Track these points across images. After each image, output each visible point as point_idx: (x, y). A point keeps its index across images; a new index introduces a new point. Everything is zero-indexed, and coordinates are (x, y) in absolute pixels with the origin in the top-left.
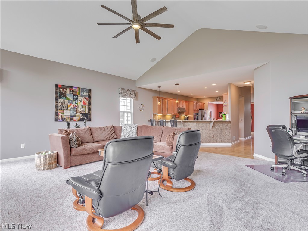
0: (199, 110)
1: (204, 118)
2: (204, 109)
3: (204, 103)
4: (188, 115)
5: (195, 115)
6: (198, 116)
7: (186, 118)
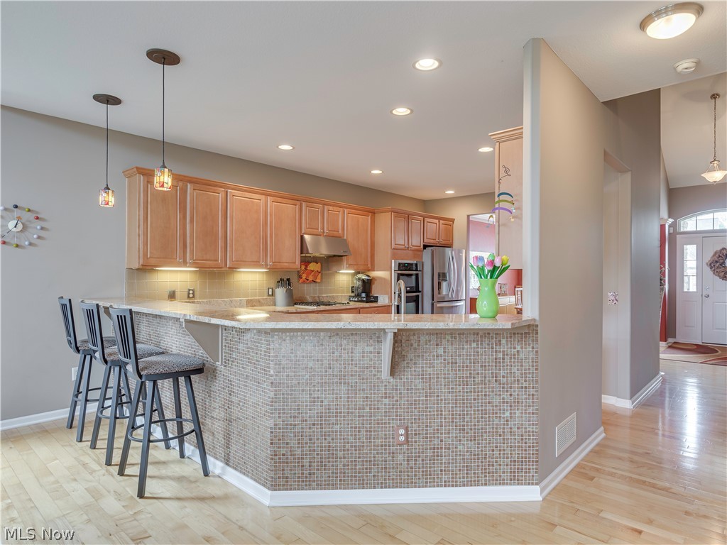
0: (425, 247)
1: (444, 284)
2: (450, 246)
3: (453, 220)
4: (369, 270)
5: (400, 272)
6: (417, 275)
7: (359, 284)
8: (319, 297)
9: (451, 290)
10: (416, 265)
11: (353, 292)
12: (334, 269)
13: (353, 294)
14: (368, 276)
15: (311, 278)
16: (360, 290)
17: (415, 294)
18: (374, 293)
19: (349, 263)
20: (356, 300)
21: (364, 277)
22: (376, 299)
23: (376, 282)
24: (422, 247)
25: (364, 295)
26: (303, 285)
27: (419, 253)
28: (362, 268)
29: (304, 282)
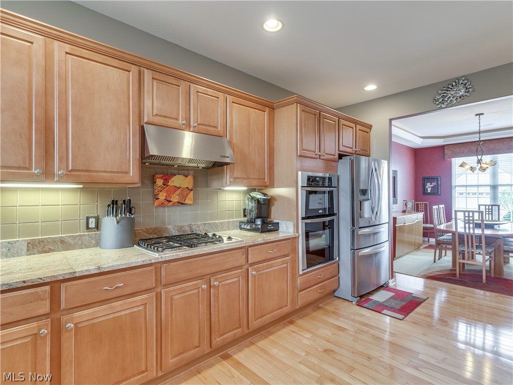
0: (341, 157)
1: (367, 205)
3: (370, 127)
4: (266, 187)
5: (309, 189)
6: (331, 193)
7: (251, 205)
8: (190, 226)
9: (375, 213)
10: (330, 179)
11: (245, 216)
12: (215, 185)
13: (245, 219)
14: (265, 195)
15: (175, 198)
16: (254, 214)
17: (329, 219)
18: (275, 217)
19: (235, 176)
20: (248, 227)
21: (259, 196)
22: (276, 228)
23: (276, 203)
24: (337, 156)
25: (259, 222)
26: (161, 209)
27: (333, 164)
28: (255, 183)
29: (162, 205)
